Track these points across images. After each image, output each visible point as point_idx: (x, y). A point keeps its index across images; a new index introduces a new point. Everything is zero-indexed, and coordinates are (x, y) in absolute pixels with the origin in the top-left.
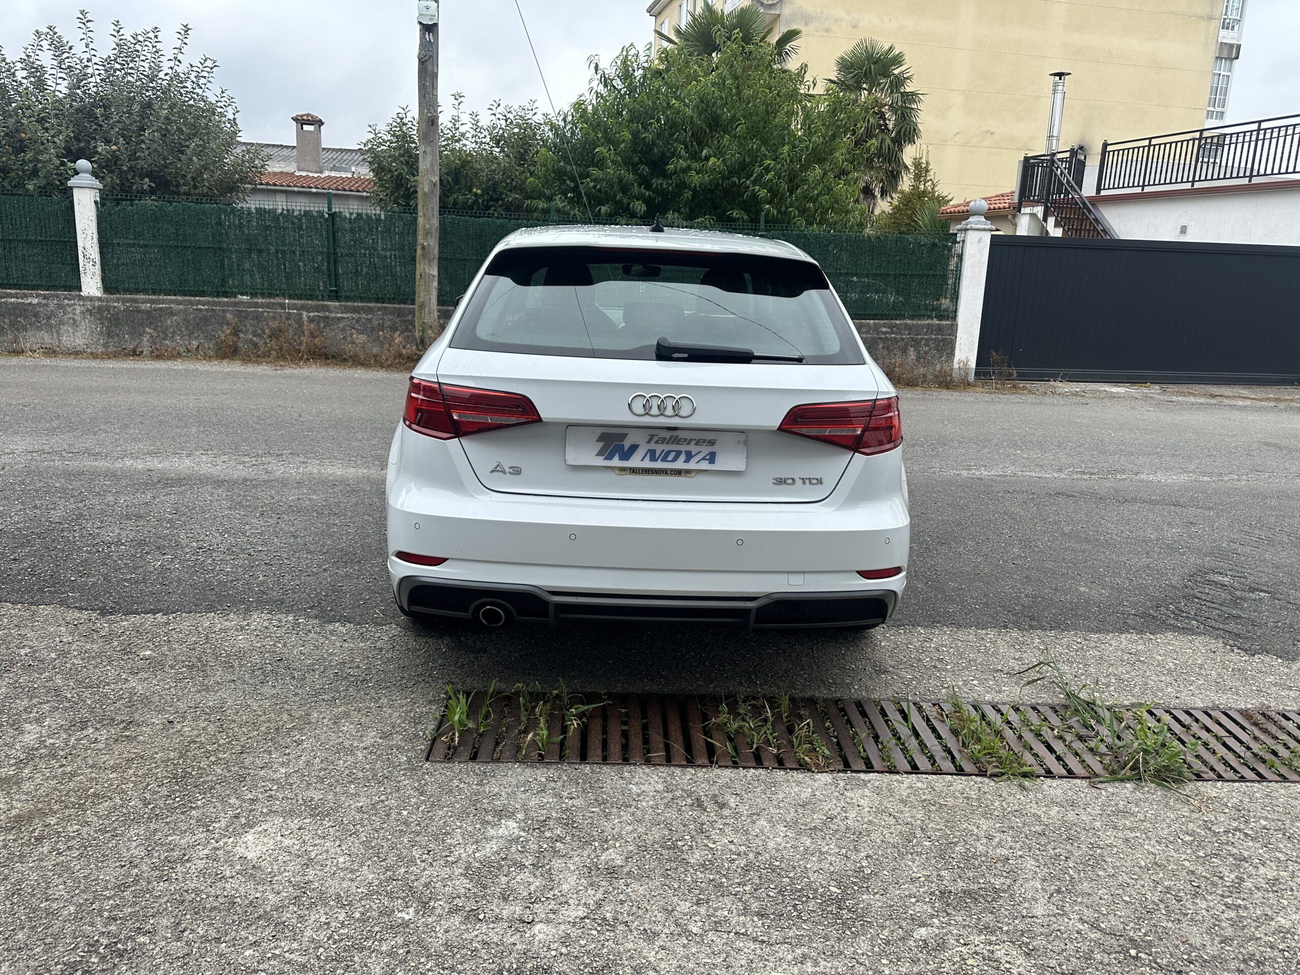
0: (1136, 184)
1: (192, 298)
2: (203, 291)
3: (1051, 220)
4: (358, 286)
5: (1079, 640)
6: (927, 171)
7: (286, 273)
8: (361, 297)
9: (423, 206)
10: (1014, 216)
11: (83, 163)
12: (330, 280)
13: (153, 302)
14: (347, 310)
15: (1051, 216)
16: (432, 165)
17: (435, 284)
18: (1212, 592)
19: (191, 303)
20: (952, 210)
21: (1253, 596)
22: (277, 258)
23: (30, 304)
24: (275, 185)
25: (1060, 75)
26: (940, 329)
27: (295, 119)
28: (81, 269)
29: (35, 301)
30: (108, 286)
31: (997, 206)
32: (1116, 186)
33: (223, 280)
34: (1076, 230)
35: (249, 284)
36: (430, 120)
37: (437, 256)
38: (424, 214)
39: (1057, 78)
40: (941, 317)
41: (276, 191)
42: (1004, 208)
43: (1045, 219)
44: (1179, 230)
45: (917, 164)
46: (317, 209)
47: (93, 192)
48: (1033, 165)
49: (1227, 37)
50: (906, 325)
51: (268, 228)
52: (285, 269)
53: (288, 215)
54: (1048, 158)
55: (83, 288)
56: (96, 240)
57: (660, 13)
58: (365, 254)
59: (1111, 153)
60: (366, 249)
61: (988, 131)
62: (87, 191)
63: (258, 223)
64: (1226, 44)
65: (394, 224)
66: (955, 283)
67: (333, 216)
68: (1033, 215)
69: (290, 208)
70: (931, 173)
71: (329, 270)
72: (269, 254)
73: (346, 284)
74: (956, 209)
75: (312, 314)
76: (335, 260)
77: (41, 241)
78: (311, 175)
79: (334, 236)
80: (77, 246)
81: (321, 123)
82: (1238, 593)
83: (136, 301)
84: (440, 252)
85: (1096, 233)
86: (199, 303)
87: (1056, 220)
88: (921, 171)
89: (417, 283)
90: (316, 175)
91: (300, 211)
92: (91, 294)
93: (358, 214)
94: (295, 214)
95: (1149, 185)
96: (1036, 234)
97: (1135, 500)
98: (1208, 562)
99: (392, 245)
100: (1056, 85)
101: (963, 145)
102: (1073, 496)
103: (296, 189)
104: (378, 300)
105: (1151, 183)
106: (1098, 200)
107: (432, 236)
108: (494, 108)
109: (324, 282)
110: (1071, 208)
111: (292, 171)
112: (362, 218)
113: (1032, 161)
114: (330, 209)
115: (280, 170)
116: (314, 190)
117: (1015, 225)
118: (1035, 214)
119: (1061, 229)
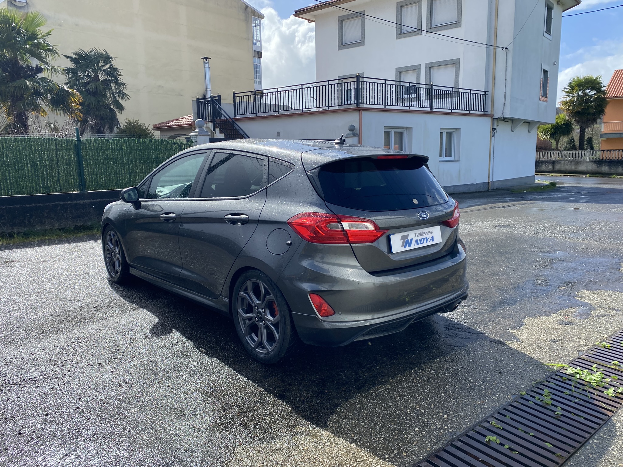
0: (253, 113)
3: (218, 130)
15: (217, 128)
20: (159, 125)
25: (206, 59)
31: (183, 123)
32: (243, 114)
39: (205, 60)
42: (189, 124)
43: (214, 130)
44: (276, 134)
48: (202, 103)
49: (256, 48)
54: (210, 99)
61: (160, 86)
64: (256, 51)
68: (207, 128)
74: (162, 125)
87: (220, 129)
95: (258, 113)
100: (205, 64)
101: (148, 92)
106: (238, 120)
113: (200, 100)
118: (209, 127)
119: (224, 134)
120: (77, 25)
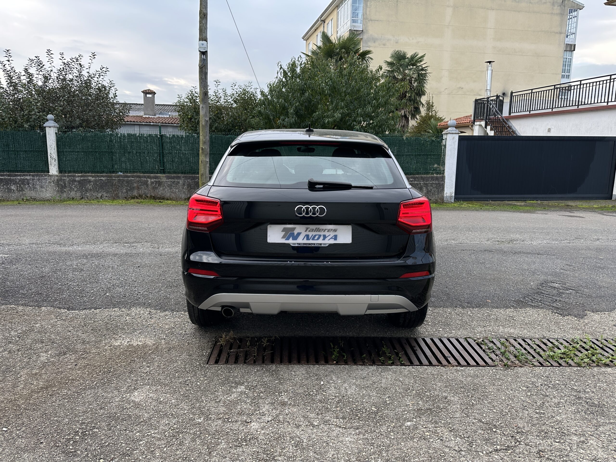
0: (527, 110)
1: (99, 175)
2: (103, 171)
3: (489, 127)
4: (173, 167)
5: (488, 312)
6: (433, 106)
7: (141, 162)
8: (175, 172)
9: (202, 131)
10: (472, 126)
11: (50, 116)
12: (161, 165)
13: (81, 176)
14: (168, 178)
15: (489, 125)
16: (206, 113)
17: (208, 165)
18: (549, 291)
19: (98, 176)
20: (444, 124)
21: (567, 292)
22: (137, 156)
23: (26, 179)
24: (134, 122)
25: (490, 62)
26: (437, 178)
27: (143, 92)
28: (49, 163)
29: (28, 178)
30: (61, 170)
31: (464, 122)
32: (518, 111)
33: (113, 166)
34: (500, 132)
35: (124, 167)
36: (205, 94)
37: (209, 153)
38: (203, 134)
39: (488, 64)
40: (437, 173)
41: (135, 125)
42: (467, 122)
43: (486, 127)
44: (547, 130)
45: (428, 103)
46: (154, 133)
47: (55, 129)
48: (479, 103)
49: (569, 41)
50: (422, 177)
51: (132, 142)
52: (140, 160)
53: (142, 136)
54: (486, 99)
55: (50, 171)
56: (56, 150)
57: (308, 39)
58: (176, 153)
59: (515, 97)
60: (176, 151)
61: (460, 87)
62: (52, 128)
63: (128, 140)
64: (569, 44)
65: (189, 139)
66: (443, 157)
67: (162, 136)
68: (480, 125)
69: (142, 133)
70: (435, 107)
71: (160, 160)
72: (133, 154)
73: (168, 166)
74: (445, 124)
75: (152, 180)
76: (163, 156)
77: (31, 151)
78: (150, 117)
79: (162, 145)
80: (47, 153)
81: (155, 93)
82: (561, 291)
83: (74, 176)
84: (210, 151)
85: (509, 133)
86: (103, 176)
87: (491, 127)
88: (430, 106)
89: (200, 165)
90: (153, 117)
91: (147, 134)
92: (54, 174)
93: (173, 135)
94: (145, 135)
95: (532, 110)
96: (482, 134)
97: (520, 252)
98: (550, 278)
99: (188, 148)
100: (488, 67)
101: (449, 94)
102: (492, 251)
103: (144, 123)
104: (182, 173)
105: (534, 109)
106: (510, 118)
107: (206, 144)
108: (233, 86)
109: (158, 165)
110: (497, 122)
111: (142, 115)
112: (175, 137)
113: (478, 101)
114: (160, 133)
115: (136, 115)
116: (152, 124)
117: (473, 130)
119: (493, 132)
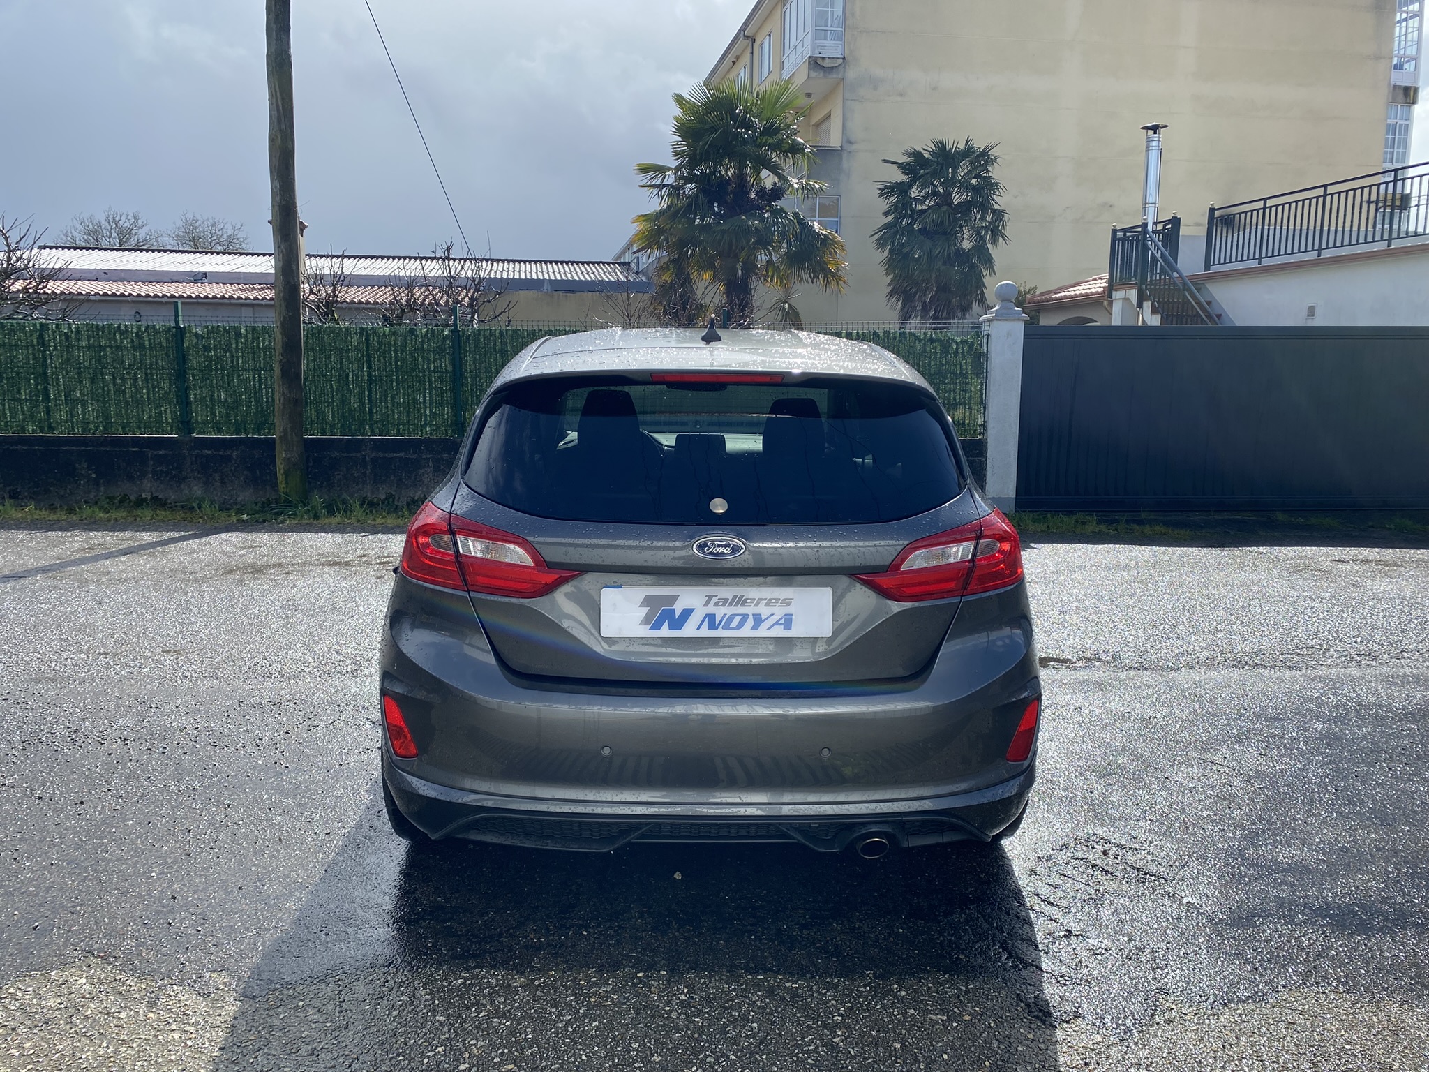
0: (1251, 257)
3: (1147, 305)
4: (214, 415)
7: (126, 402)
12: (180, 409)
15: (1147, 300)
20: (1040, 298)
22: (114, 385)
25: (1155, 128)
31: (1090, 291)
32: (1228, 260)
33: (47, 413)
34: (1176, 317)
35: (81, 417)
38: (281, 324)
39: (1151, 132)
42: (1098, 293)
43: (1140, 305)
44: (1305, 312)
46: (162, 323)
48: (1121, 240)
49: (1399, 79)
51: (102, 347)
52: (124, 397)
53: (127, 330)
54: (1140, 229)
58: (223, 376)
59: (1220, 220)
60: (224, 370)
61: (1105, 204)
63: (89, 342)
64: (1400, 87)
65: (258, 339)
66: (980, 390)
67: (181, 331)
68: (1126, 300)
71: (178, 397)
72: (103, 379)
73: (200, 413)
74: (1045, 298)
79: (184, 355)
85: (1199, 320)
87: (1152, 304)
93: (213, 328)
95: (1266, 257)
96: (1131, 323)
99: (255, 364)
100: (1148, 141)
101: (1075, 222)
105: (1269, 254)
106: (1208, 277)
109: (172, 412)
110: (1170, 290)
112: (217, 332)
113: (1119, 235)
114: (177, 322)
117: (1110, 313)
118: (1128, 299)
119: (1159, 317)
120: (934, 89)
